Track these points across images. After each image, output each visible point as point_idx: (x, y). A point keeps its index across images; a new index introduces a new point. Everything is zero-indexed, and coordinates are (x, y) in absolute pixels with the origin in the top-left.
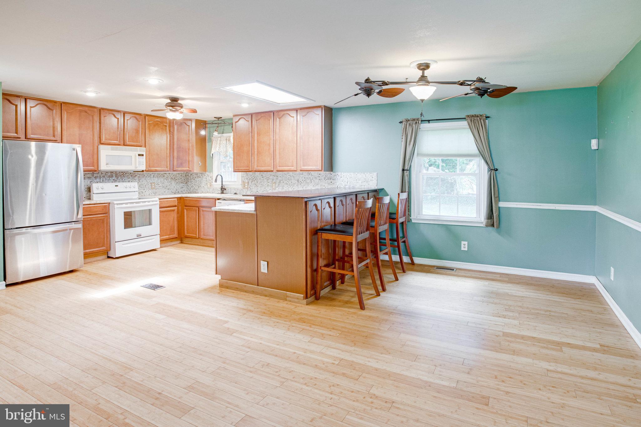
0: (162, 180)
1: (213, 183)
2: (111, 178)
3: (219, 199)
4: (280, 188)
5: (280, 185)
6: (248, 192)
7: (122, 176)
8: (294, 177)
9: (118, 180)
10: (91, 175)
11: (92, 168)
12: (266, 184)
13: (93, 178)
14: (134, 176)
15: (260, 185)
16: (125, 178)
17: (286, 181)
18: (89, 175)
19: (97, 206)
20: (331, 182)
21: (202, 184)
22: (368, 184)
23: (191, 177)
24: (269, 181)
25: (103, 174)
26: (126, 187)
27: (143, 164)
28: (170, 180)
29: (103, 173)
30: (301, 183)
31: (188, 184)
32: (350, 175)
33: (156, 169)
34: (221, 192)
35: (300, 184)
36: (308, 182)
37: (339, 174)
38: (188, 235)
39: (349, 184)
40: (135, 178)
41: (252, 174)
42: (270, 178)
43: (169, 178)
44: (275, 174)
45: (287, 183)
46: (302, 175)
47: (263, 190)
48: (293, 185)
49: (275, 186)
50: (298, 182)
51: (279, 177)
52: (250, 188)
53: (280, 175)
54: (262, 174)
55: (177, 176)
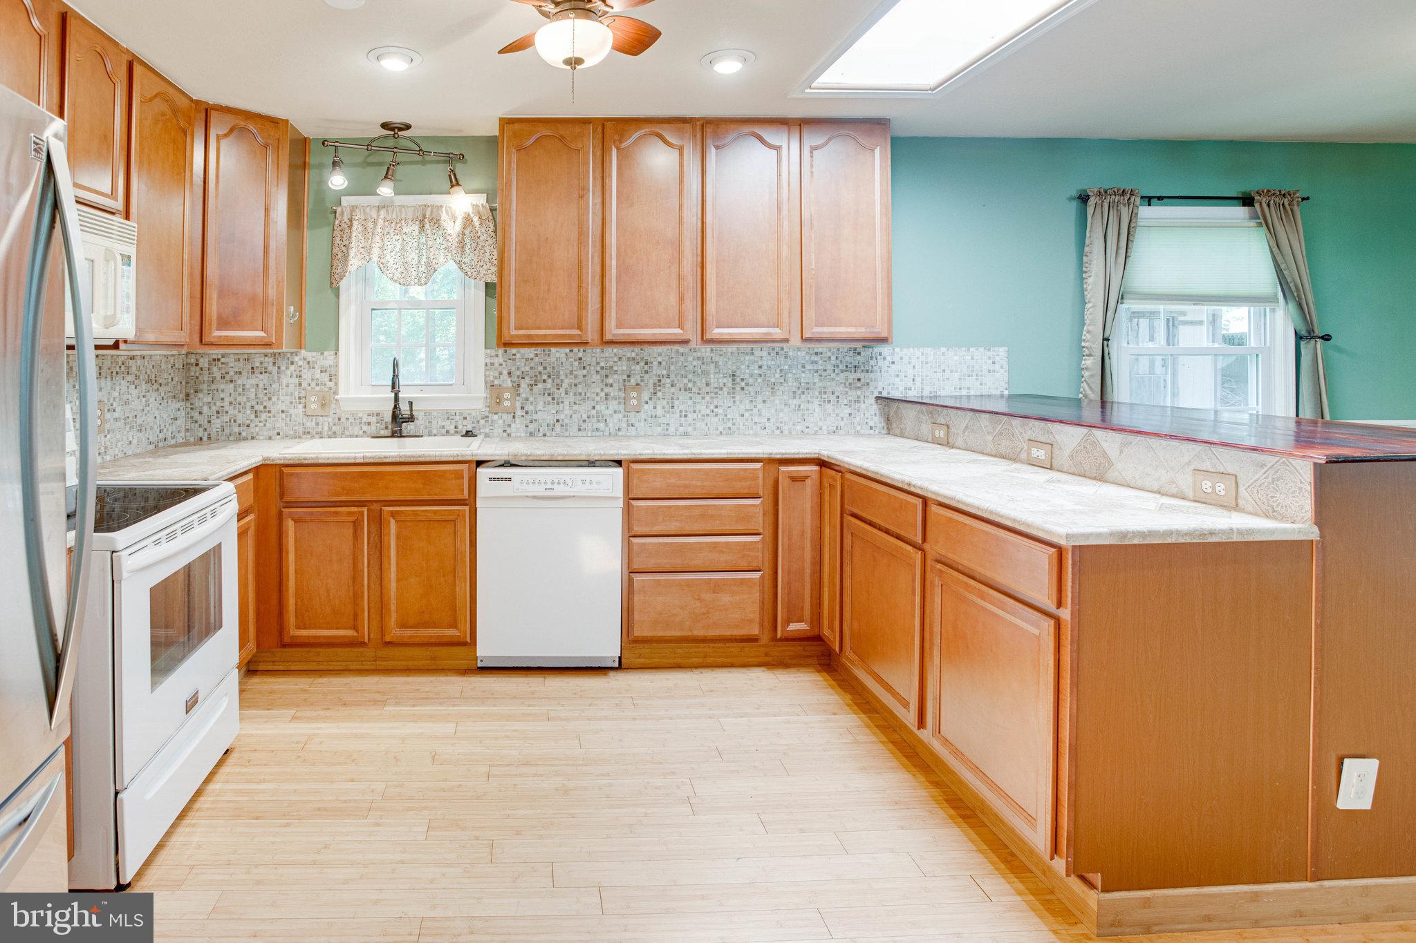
1: (335, 393)
4: (659, 407)
5: (659, 394)
6: (513, 425)
8: (717, 362)
12: (598, 390)
15: (571, 398)
20: (859, 380)
21: (274, 399)
22: (981, 384)
23: (215, 369)
24: (610, 381)
28: (144, 386)
30: (747, 384)
31: (197, 404)
32: (922, 354)
35: (742, 389)
39: (918, 384)
41: (532, 356)
42: (615, 368)
43: (141, 377)
44: (637, 354)
45: (690, 385)
46: (747, 358)
47: (585, 416)
48: (712, 395)
49: (639, 398)
50: (734, 380)
51: (655, 364)
52: (526, 409)
53: (660, 359)
54: (580, 355)
55: (162, 367)
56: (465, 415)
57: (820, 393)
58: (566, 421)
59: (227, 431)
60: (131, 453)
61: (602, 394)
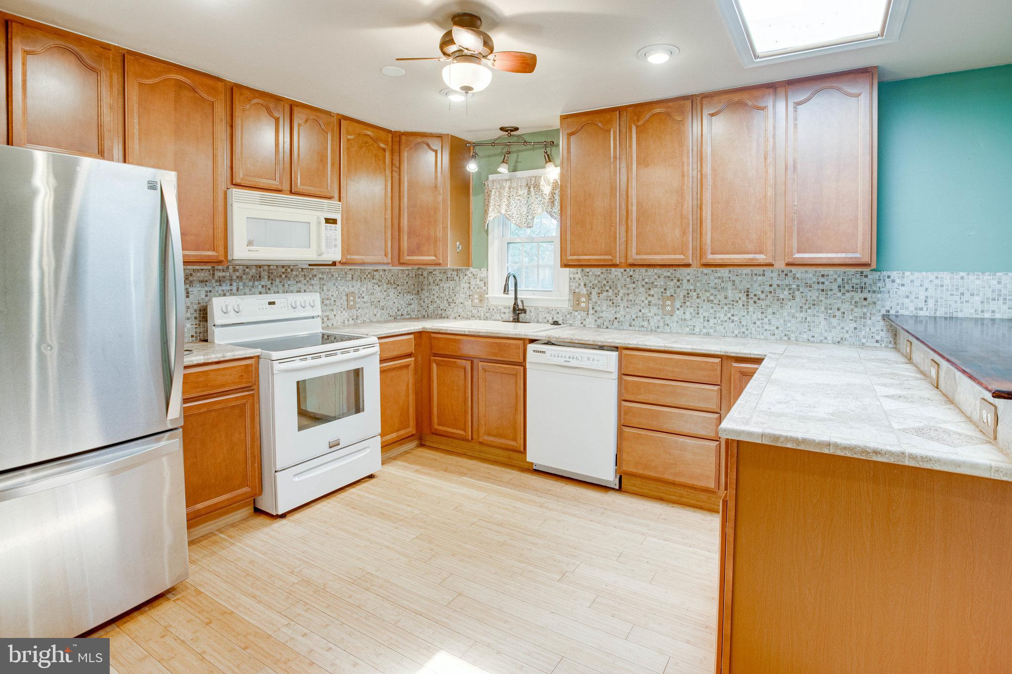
0: (370, 285)
1: (487, 294)
2: (256, 283)
3: (532, 341)
4: (688, 313)
5: (688, 304)
6: (587, 320)
7: (283, 276)
8: (734, 281)
9: (274, 288)
10: (207, 274)
11: (210, 253)
12: (643, 298)
13: (214, 281)
14: (311, 276)
15: (625, 303)
16: (289, 282)
17: (708, 294)
18: (202, 275)
19: (224, 369)
20: (865, 299)
21: (457, 296)
23: (430, 277)
24: (652, 292)
25: (237, 271)
26: (294, 306)
27: (335, 246)
28: (385, 286)
29: (237, 267)
30: (759, 299)
31: (423, 297)
32: (937, 278)
33: (362, 260)
34: (514, 319)
35: (755, 302)
36: (782, 296)
37: (894, 275)
38: (441, 428)
39: (931, 305)
40: (313, 282)
41: (599, 273)
42: (656, 284)
43: (383, 281)
44: (672, 274)
45: (712, 298)
46: (760, 278)
47: (634, 317)
48: (730, 306)
49: (672, 306)
50: (748, 295)
51: (685, 281)
52: (595, 309)
53: (688, 278)
54: (631, 273)
55: (399, 276)
56: (558, 311)
57: (826, 308)
58: (622, 319)
59: (436, 313)
60: (375, 320)
61: (646, 302)
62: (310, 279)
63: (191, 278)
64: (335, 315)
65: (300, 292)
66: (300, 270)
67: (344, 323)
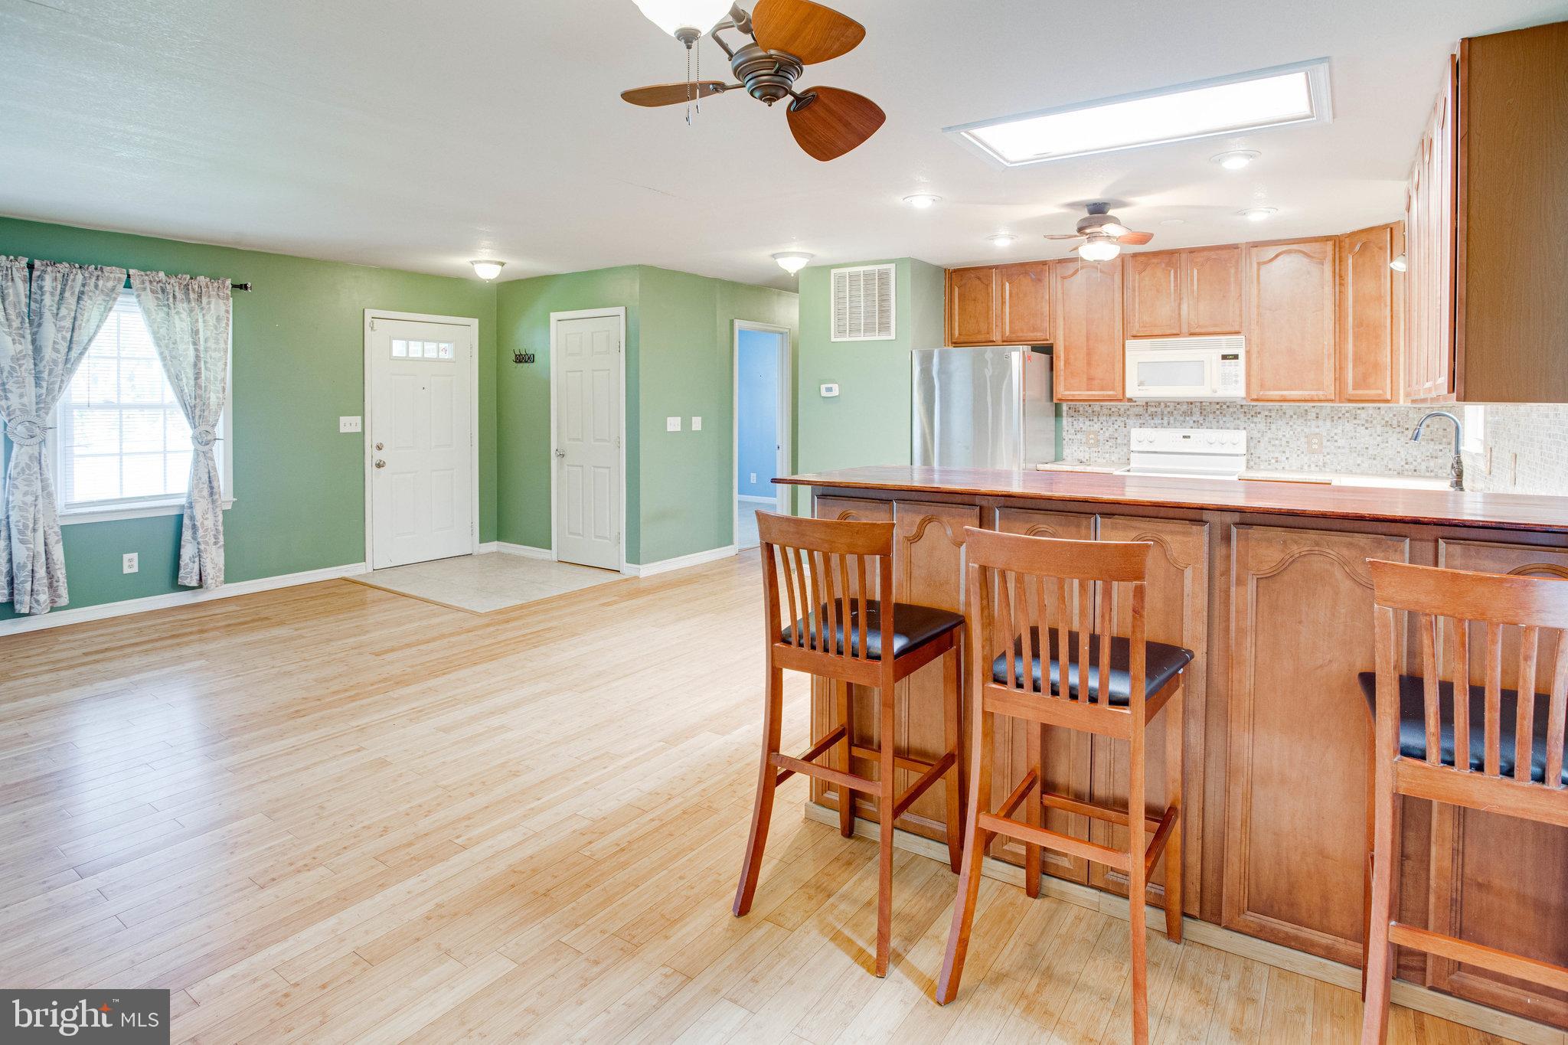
2: (1187, 418)
7: (1218, 412)
11: (1111, 392)
13: (1146, 415)
14: (1253, 413)
16: (1224, 419)
25: (1169, 407)
26: (1212, 441)
27: (1236, 382)
29: (1168, 404)
33: (1282, 396)
40: (1255, 419)
43: (1375, 422)
55: (1411, 416)
62: (1252, 416)
63: (1128, 413)
64: (1287, 458)
65: (1238, 429)
66: (1238, 407)
67: (1301, 469)
